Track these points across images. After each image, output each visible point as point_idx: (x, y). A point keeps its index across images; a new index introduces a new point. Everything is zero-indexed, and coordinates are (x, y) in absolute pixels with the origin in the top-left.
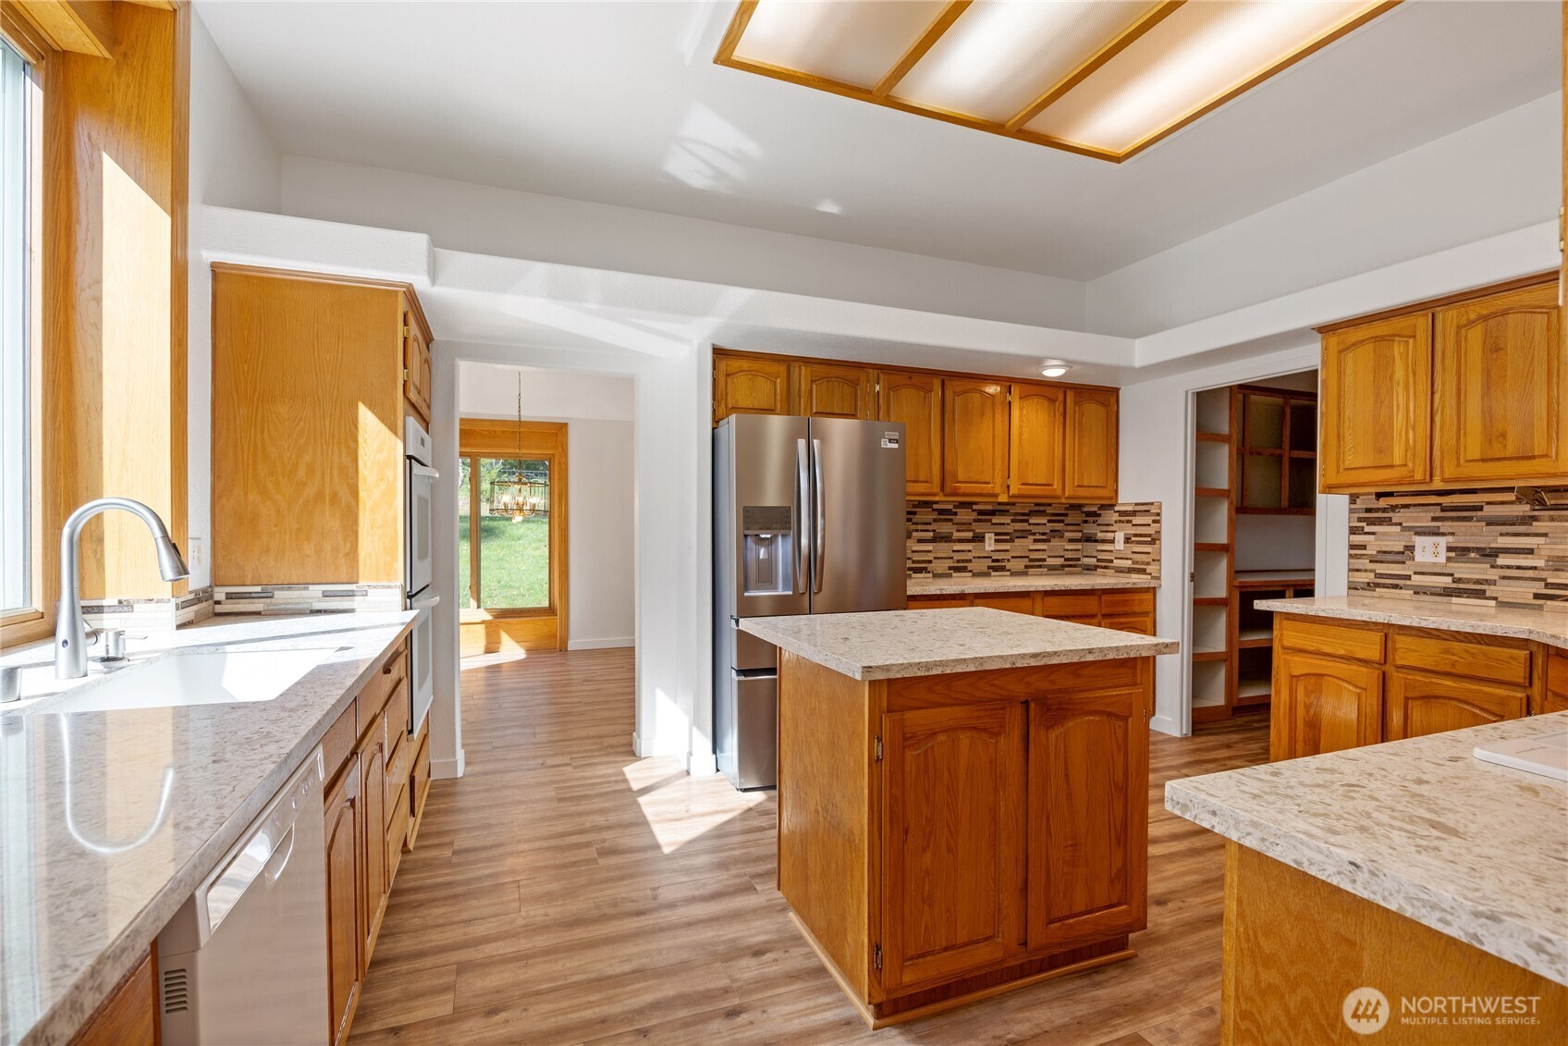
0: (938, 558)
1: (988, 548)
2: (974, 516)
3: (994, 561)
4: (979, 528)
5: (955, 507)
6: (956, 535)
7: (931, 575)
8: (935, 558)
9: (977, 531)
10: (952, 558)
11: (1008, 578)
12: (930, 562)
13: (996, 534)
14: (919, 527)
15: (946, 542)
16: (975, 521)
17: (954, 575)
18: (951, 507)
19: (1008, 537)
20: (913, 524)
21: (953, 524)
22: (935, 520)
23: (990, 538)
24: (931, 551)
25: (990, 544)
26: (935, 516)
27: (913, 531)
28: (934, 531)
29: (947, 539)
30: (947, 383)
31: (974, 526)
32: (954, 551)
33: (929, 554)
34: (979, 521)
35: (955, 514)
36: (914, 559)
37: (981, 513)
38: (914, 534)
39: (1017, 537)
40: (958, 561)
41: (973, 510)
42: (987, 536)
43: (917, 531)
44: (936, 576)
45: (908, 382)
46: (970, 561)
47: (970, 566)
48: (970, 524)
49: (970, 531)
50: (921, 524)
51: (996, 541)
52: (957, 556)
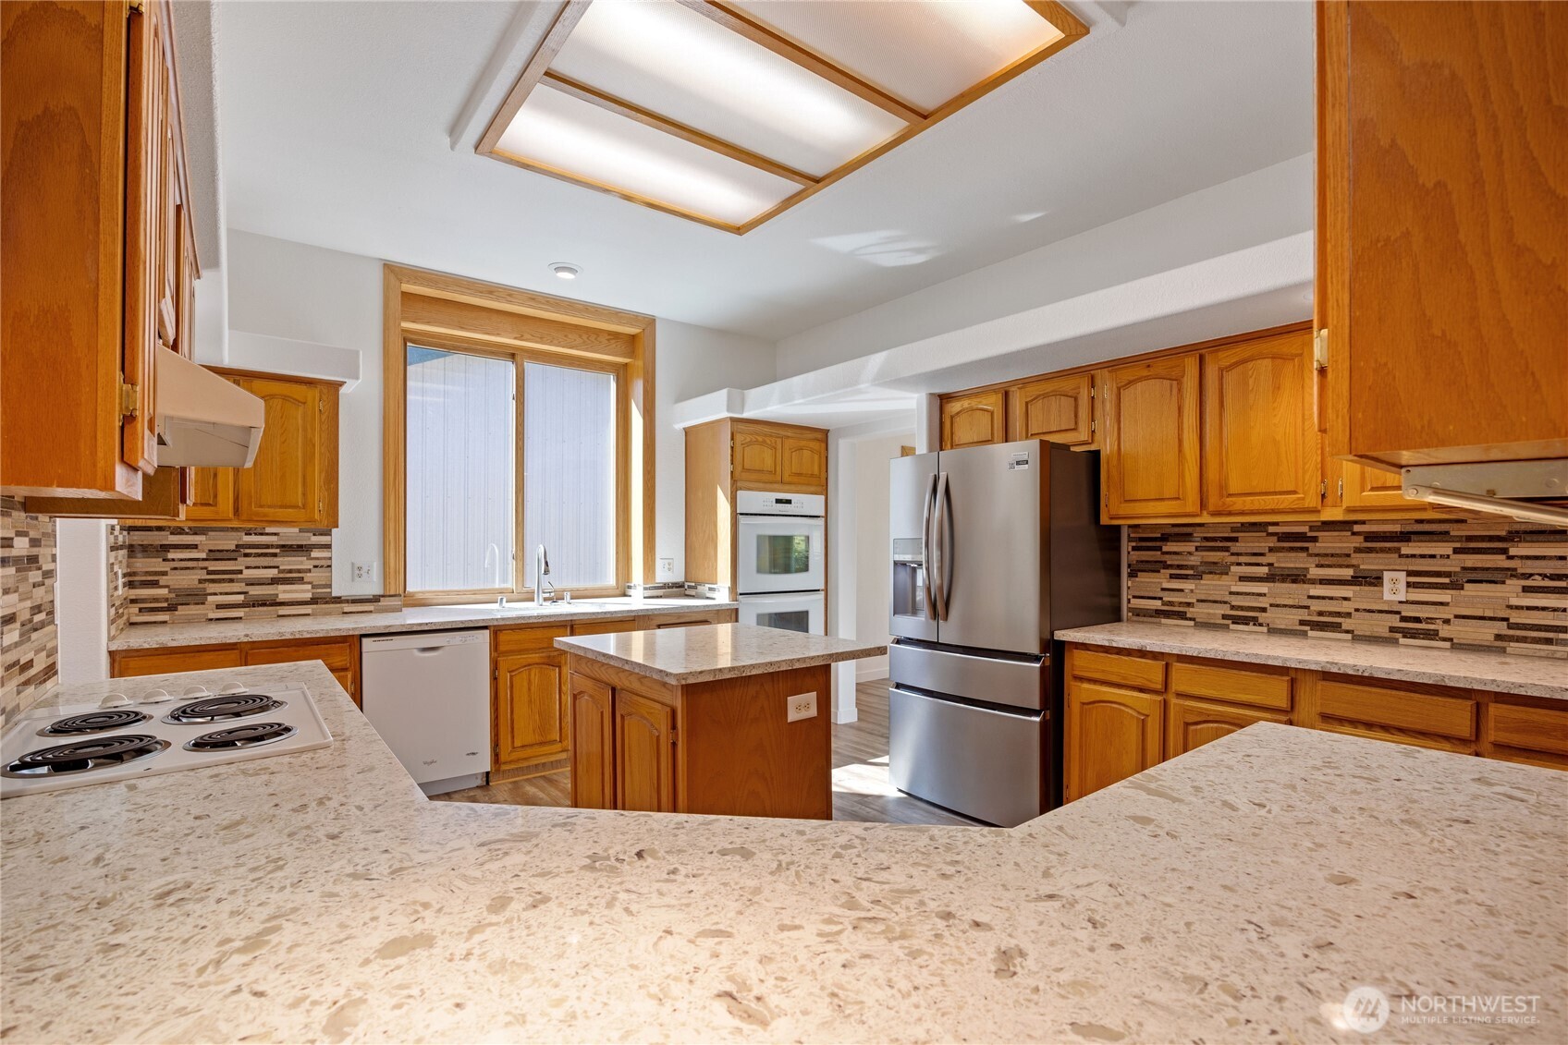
0: (1278, 606)
1: (1387, 596)
2: (1358, 541)
3: (1404, 619)
4: (1369, 563)
5: (1312, 528)
6: (1315, 572)
7: (1265, 629)
8: (1271, 605)
9: (1362, 567)
10: (1307, 607)
11: (1448, 654)
12: (1264, 610)
13: (1410, 573)
14: (1242, 559)
15: (1294, 581)
16: (1358, 550)
17: (1311, 633)
18: (1305, 529)
19: (1447, 580)
20: (1233, 554)
21: (1310, 555)
22: (1271, 550)
23: (1394, 581)
24: (1265, 595)
25: (1395, 589)
26: (1273, 542)
27: (1233, 564)
28: (1270, 565)
29: (1297, 577)
30: (1208, 358)
31: (1356, 559)
32: (1310, 597)
33: (1261, 598)
34: (1370, 550)
35: (1315, 539)
36: (1233, 603)
37: (1370, 537)
38: (1233, 569)
39: (1469, 581)
40: (1320, 614)
41: (1354, 534)
42: (1387, 576)
43: (1239, 564)
44: (1273, 631)
45: (1145, 373)
46: (1349, 615)
47: (1347, 623)
48: (1348, 555)
49: (1348, 566)
50: (1247, 554)
51: (1409, 585)
52: (1317, 606)
